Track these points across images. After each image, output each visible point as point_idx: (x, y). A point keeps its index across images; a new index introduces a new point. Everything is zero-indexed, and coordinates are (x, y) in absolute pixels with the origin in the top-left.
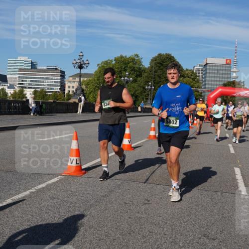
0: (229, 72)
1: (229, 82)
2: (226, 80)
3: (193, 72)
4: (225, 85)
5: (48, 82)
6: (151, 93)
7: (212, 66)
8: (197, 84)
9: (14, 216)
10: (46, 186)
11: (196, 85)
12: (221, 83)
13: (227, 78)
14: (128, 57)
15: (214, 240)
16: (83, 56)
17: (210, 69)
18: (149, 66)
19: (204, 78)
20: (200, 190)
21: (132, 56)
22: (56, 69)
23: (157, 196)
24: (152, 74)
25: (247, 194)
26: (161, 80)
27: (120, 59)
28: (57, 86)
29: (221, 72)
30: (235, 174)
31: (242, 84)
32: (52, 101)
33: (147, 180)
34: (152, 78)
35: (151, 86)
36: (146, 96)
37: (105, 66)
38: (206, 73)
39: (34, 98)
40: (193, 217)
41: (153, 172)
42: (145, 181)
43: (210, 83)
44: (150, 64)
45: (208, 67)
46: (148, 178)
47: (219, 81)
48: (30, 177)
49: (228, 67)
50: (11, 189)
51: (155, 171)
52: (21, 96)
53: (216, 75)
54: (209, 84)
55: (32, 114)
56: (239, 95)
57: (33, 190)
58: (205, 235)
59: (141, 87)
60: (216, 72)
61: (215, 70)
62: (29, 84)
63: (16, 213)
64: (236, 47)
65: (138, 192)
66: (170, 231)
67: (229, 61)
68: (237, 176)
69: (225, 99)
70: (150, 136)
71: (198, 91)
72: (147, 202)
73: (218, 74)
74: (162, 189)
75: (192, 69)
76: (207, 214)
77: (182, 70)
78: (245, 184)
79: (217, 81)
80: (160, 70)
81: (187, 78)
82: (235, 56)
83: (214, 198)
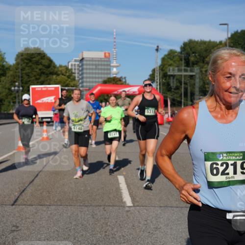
0: (109, 67)
1: (109, 78)
2: (106, 76)
3: (67, 68)
4: (105, 82)
6: (18, 96)
7: (90, 61)
8: (73, 82)
11: (72, 84)
12: (100, 80)
13: (107, 74)
17: (87, 65)
18: (15, 62)
19: (81, 75)
20: (80, 206)
23: (28, 220)
24: (19, 72)
25: (132, 205)
26: (31, 79)
29: (100, 67)
30: (119, 184)
31: (124, 80)
33: (15, 201)
34: (19, 77)
35: (19, 87)
36: (12, 99)
38: (82, 69)
41: (23, 191)
42: (12, 202)
43: (88, 80)
44: (16, 60)
45: (85, 62)
46: (17, 199)
47: (98, 78)
49: (107, 61)
51: (25, 189)
53: (94, 71)
54: (87, 82)
59: (6, 88)
60: (94, 67)
61: (93, 65)
64: (115, 38)
65: (4, 217)
67: (107, 55)
68: (121, 186)
69: (106, 97)
72: (16, 229)
73: (96, 69)
74: (34, 211)
75: (67, 65)
76: (89, 235)
77: (55, 66)
78: (130, 194)
79: (96, 78)
80: (28, 67)
81: (61, 75)
82: (115, 49)
83: (96, 214)
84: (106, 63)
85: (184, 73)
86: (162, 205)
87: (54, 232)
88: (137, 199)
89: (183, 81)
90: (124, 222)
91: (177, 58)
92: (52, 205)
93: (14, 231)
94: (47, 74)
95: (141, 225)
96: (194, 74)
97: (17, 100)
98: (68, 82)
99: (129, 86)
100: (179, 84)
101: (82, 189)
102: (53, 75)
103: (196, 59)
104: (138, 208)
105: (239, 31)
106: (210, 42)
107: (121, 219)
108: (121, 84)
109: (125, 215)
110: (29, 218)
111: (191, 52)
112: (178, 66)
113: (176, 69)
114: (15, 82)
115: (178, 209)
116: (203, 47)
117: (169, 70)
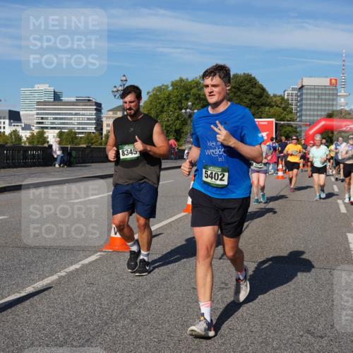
2: (330, 108)
3: (283, 98)
4: (329, 116)
5: (79, 119)
7: (311, 89)
8: (290, 116)
9: (37, 311)
10: (81, 267)
11: (288, 117)
12: (323, 113)
13: (333, 105)
14: (190, 80)
15: (322, 337)
16: (126, 80)
17: (307, 94)
19: (299, 107)
21: (196, 78)
22: (89, 100)
27: (178, 84)
28: (91, 124)
29: (324, 97)
30: (348, 243)
32: (85, 146)
37: (158, 93)
38: (302, 100)
39: (60, 143)
40: (292, 306)
42: (220, 256)
43: (308, 113)
45: (304, 91)
47: (321, 110)
48: (57, 256)
49: (333, 89)
50: (31, 272)
52: (41, 140)
53: (316, 102)
54: (306, 115)
55: (57, 166)
56: (351, 129)
57: (63, 273)
58: (308, 332)
60: (316, 97)
61: (314, 94)
62: (52, 123)
63: (40, 307)
64: (344, 61)
66: (259, 327)
67: (333, 81)
68: (351, 246)
69: (330, 135)
71: (292, 126)
73: (318, 99)
75: (283, 94)
76: (311, 302)
77: (268, 96)
79: (318, 110)
80: (237, 96)
81: (275, 107)
82: (343, 74)
83: (320, 278)
84: (331, 92)
93: (223, 288)
94: (258, 106)
98: (283, 115)
101: (302, 246)
102: (265, 106)
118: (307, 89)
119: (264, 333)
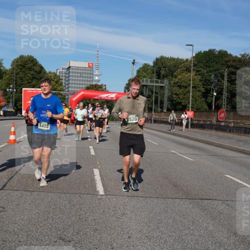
0: (92, 76)
1: (91, 85)
2: (89, 83)
3: (55, 75)
4: (88, 88)
6: (12, 96)
7: (75, 69)
8: (61, 87)
11: (59, 88)
12: (84, 86)
13: (90, 81)
15: (70, 242)
17: (73, 72)
18: (10, 67)
19: (67, 81)
20: (59, 193)
23: (14, 203)
24: (14, 76)
25: (104, 194)
26: (24, 83)
30: (94, 176)
31: (104, 87)
33: (4, 186)
34: (14, 80)
35: (13, 89)
36: (7, 99)
38: (69, 76)
41: (11, 178)
43: (73, 86)
45: (71, 70)
47: (82, 84)
49: (90, 70)
51: (13, 177)
53: (79, 78)
56: (101, 97)
58: (61, 238)
59: (2, 89)
60: (79, 75)
61: (78, 73)
64: (98, 51)
66: (25, 238)
67: (91, 65)
68: (96, 177)
69: (88, 102)
70: (10, 140)
71: (62, 94)
72: (3, 210)
74: (19, 195)
75: (56, 71)
76: (65, 217)
77: (45, 72)
78: (103, 185)
79: (80, 84)
80: (22, 72)
82: (97, 60)
83: (72, 201)
84: (89, 72)
85: (155, 84)
86: (129, 195)
87: (36, 214)
88: (109, 189)
89: (154, 90)
90: (96, 208)
91: (150, 71)
92: (36, 191)
94: (38, 79)
95: (110, 211)
96: (164, 85)
97: (11, 100)
98: (56, 86)
99: (108, 92)
100: (150, 93)
103: (166, 73)
104: (109, 196)
105: (202, 52)
106: (178, 59)
107: (94, 205)
108: (102, 91)
109: (97, 202)
110: (14, 201)
111: (162, 67)
112: (150, 78)
113: (149, 80)
114: (10, 84)
115: (142, 198)
116: (172, 63)
117: (143, 81)
118: (73, 69)
119: (29, 242)
